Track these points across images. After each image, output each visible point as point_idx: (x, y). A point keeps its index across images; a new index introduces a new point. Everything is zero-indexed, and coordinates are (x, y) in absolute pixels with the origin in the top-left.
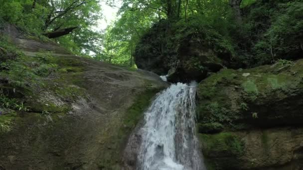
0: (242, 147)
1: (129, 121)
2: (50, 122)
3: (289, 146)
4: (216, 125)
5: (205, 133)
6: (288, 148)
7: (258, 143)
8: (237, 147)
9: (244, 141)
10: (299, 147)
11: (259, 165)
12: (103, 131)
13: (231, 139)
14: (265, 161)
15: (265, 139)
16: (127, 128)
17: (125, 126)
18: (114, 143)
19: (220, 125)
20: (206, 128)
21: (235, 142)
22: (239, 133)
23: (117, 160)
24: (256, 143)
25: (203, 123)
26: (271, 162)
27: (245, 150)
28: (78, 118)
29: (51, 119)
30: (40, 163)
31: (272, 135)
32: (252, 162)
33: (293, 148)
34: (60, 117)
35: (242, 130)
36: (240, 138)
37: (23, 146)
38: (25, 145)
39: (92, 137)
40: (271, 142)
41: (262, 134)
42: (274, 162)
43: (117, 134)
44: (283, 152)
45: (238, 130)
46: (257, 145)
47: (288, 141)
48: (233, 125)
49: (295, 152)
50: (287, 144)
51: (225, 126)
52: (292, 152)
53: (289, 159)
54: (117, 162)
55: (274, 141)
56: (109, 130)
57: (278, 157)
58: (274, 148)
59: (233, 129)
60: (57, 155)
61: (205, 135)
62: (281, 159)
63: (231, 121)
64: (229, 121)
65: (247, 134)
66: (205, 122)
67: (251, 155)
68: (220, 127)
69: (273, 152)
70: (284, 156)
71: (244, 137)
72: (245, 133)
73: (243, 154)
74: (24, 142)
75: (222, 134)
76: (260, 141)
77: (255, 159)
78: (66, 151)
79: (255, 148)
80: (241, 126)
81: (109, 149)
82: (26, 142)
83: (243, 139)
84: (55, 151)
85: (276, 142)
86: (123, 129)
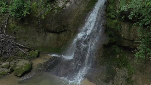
2: (56, 14)
15: (130, 28)
17: (86, 10)
18: (80, 17)
27: (121, 30)
28: (66, 10)
34: (59, 11)
36: (121, 25)
38: (50, 21)
39: (71, 16)
43: (82, 13)
56: (79, 13)
63: (117, 16)
71: (122, 24)
73: (120, 32)
75: (116, 21)
76: (128, 28)
78: (62, 22)
84: (58, 22)
85: (134, 31)
86: (85, 11)
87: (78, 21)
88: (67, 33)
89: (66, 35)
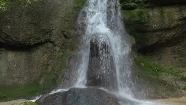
0: (148, 18)
1: (78, 3)
2: (30, 4)
3: (176, 17)
4: (133, 4)
5: (126, 10)
6: (176, 18)
7: (158, 15)
8: (145, 18)
9: (150, 14)
10: (183, 17)
11: (157, 28)
12: (63, 9)
13: (141, 13)
14: (161, 26)
15: (162, 13)
16: (78, 7)
17: (76, 6)
18: (70, 17)
19: (135, 4)
20: (126, 6)
21: (143, 15)
22: (147, 9)
23: (72, 27)
24: (157, 15)
25: (125, 3)
26: (165, 27)
27: (149, 20)
28: (47, 1)
29: (30, 3)
30: (27, 29)
31: (167, 10)
32: (153, 27)
33: (179, 18)
35: (148, 7)
36: (147, 13)
37: (15, 20)
38: (16, 19)
39: (56, 13)
40: (166, 14)
41: (161, 9)
42: (167, 27)
43: (71, 11)
44: (172, 21)
45: (146, 7)
46: (157, 16)
47: (176, 14)
48: (143, 4)
49: (180, 20)
50: (176, 16)
51: (139, 5)
52: (178, 20)
53: (176, 24)
54: (72, 28)
55: (168, 13)
56: (66, 9)
57: (169, 24)
58: (168, 18)
59: (143, 7)
60: (36, 25)
61: (126, 11)
62: (171, 25)
63: (142, 2)
64: (141, 2)
65: (152, 9)
66: (126, 2)
67: (153, 23)
68: (135, 6)
69: (167, 21)
70: (173, 23)
71: (150, 11)
72: (151, 9)
73: (148, 22)
74: (15, 17)
75: (136, 10)
76: (159, 14)
77: (156, 25)
78: (41, 23)
79: (156, 18)
80: (148, 5)
81: (67, 20)
82: (17, 17)
83: (149, 13)
84: (35, 22)
85: (169, 14)
86: (75, 8)
87: (67, 24)
88: (47, 48)
89: (46, 52)
